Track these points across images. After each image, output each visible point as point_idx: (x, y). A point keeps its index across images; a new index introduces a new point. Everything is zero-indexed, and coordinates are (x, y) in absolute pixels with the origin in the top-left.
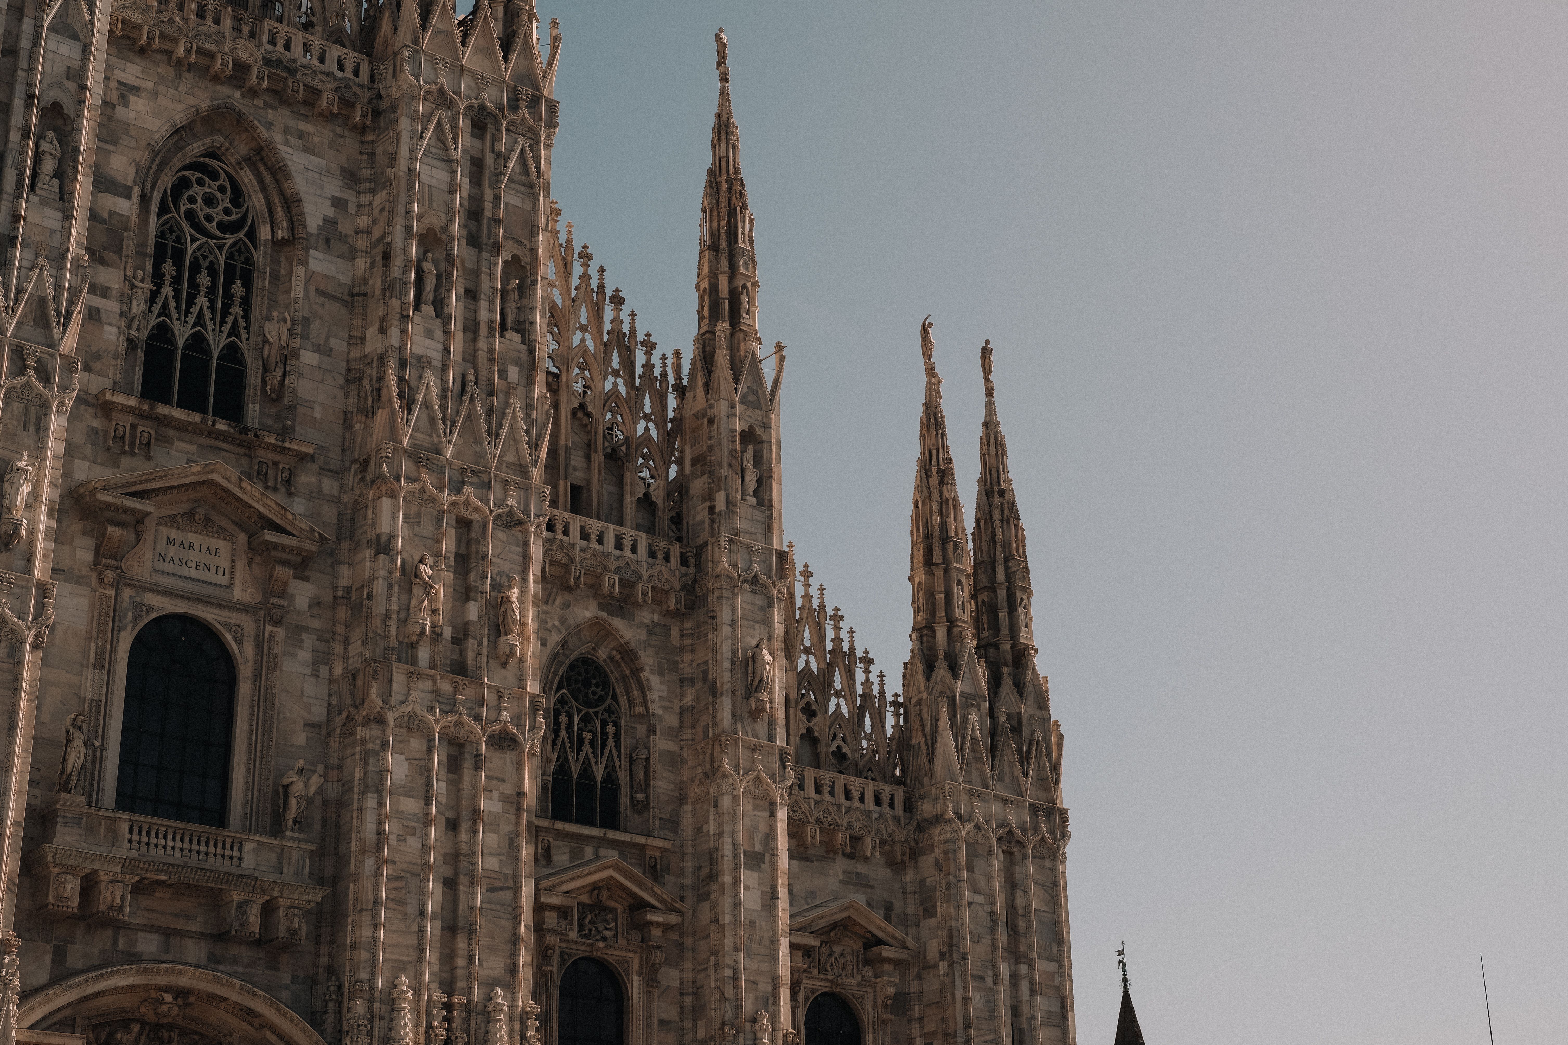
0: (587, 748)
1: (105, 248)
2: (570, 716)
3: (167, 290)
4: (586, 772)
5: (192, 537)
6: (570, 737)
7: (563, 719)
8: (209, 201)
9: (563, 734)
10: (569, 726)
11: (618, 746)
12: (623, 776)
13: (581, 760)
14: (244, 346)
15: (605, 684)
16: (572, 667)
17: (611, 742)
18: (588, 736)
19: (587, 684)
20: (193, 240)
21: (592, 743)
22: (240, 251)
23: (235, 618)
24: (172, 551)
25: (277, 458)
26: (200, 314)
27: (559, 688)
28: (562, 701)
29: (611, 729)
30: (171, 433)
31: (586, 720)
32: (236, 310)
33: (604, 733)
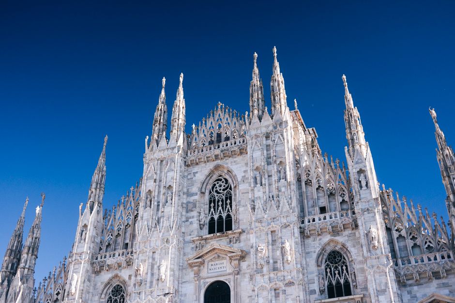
0: (337, 275)
1: (193, 208)
2: (330, 269)
3: (212, 209)
4: (338, 283)
5: (217, 262)
6: (331, 274)
7: (328, 270)
8: (220, 186)
9: (329, 274)
10: (331, 271)
11: (347, 272)
12: (350, 280)
13: (336, 279)
14: (231, 214)
15: (341, 256)
16: (329, 255)
17: (345, 271)
18: (337, 272)
19: (335, 258)
20: (217, 196)
21: (339, 274)
22: (228, 193)
23: (228, 277)
24: (213, 267)
25: (234, 236)
26: (220, 211)
27: (326, 261)
28: (328, 265)
29: (344, 268)
30: (210, 241)
31: (336, 268)
32: (228, 206)
33: (342, 270)
